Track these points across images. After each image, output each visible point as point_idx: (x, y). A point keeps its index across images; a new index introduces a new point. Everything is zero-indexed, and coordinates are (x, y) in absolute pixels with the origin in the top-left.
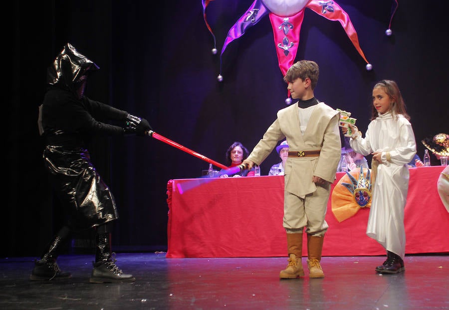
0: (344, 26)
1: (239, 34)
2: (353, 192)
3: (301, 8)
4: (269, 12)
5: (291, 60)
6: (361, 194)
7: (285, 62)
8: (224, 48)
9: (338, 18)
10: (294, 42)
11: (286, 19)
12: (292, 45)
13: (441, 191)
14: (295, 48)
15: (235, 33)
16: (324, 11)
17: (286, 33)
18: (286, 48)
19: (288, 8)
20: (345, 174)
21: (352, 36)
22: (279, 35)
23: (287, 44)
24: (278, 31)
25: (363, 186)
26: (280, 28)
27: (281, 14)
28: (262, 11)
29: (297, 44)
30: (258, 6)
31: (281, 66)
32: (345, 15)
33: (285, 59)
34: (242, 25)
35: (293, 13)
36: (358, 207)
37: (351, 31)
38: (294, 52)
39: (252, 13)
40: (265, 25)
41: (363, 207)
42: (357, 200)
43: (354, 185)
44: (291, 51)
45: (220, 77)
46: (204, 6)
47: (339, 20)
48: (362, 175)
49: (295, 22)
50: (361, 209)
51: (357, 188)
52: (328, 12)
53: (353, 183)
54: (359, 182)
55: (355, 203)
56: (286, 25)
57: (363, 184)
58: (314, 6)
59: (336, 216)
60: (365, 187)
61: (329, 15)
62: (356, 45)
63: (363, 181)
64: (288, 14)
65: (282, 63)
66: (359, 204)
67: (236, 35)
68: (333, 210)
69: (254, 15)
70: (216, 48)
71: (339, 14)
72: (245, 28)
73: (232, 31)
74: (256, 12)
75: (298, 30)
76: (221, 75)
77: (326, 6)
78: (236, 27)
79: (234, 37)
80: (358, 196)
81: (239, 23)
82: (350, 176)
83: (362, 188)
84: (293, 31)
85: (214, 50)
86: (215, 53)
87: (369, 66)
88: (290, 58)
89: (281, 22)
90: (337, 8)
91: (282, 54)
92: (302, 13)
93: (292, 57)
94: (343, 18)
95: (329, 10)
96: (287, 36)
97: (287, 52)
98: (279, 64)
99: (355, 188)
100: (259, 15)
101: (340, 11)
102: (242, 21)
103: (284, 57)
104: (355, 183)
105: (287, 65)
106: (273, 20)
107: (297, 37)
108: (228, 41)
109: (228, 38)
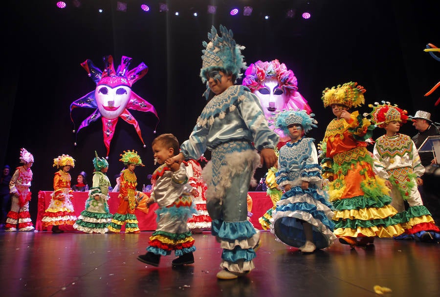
0: (136, 127)
1: (87, 125)
3: (117, 116)
4: (102, 116)
5: (110, 139)
9: (133, 123)
11: (110, 121)
15: (84, 124)
18: (108, 133)
19: (111, 116)
23: (108, 132)
28: (99, 115)
30: (97, 113)
34: (89, 120)
37: (138, 130)
40: (100, 122)
45: (75, 144)
46: (71, 110)
47: (134, 124)
49: (113, 122)
56: (109, 123)
58: (123, 117)
62: (140, 136)
64: (111, 118)
67: (85, 125)
71: (134, 122)
73: (83, 123)
75: (115, 126)
79: (84, 126)
81: (88, 119)
87: (145, 145)
89: (107, 121)
90: (133, 119)
91: (106, 136)
94: (135, 123)
97: (108, 135)
100: (97, 117)
105: (108, 142)
106: (104, 120)
107: (114, 130)
108: (81, 127)
109: (81, 126)
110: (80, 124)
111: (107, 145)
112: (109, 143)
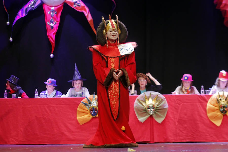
0: (86, 15)
1: (24, 15)
2: (89, 108)
3: (62, 2)
4: (42, 3)
6: (94, 109)
7: (51, 33)
8: (15, 22)
10: (57, 22)
11: (53, 8)
12: (56, 24)
13: (135, 108)
14: (58, 25)
15: (21, 14)
16: (75, 5)
17: (52, 16)
18: (52, 25)
19: (54, 2)
20: (85, 98)
21: (90, 21)
22: (48, 17)
23: (52, 22)
24: (47, 15)
25: (95, 105)
26: (49, 13)
27: (50, 5)
28: (39, 2)
29: (58, 23)
31: (49, 35)
32: (87, 9)
33: (51, 31)
34: (26, 9)
35: (57, 5)
36: (91, 117)
37: (90, 18)
38: (56, 27)
39: (33, 2)
40: (40, 10)
41: (94, 116)
42: (91, 113)
43: (89, 105)
44: (55, 27)
45: (11, 39)
47: (83, 11)
48: (94, 99)
49: (57, 10)
50: (93, 118)
51: (92, 106)
52: (77, 7)
53: (89, 103)
54: (93, 102)
55: (90, 114)
56: (53, 11)
57: (94, 104)
58: (69, 2)
59: (79, 121)
60: (96, 106)
61: (78, 8)
63: (95, 102)
64: (54, 5)
65: (49, 33)
66: (92, 115)
67: (22, 14)
68: (78, 118)
69: (34, 4)
70: (9, 22)
72: (28, 11)
73: (20, 12)
74: (35, 3)
75: (59, 15)
76: (12, 38)
77: (76, 3)
78: (22, 10)
79: (21, 16)
80: (92, 111)
81: (25, 8)
82: (88, 99)
83: (94, 106)
84: (57, 16)
85: (8, 23)
86: (8, 24)
88: (54, 31)
89: (50, 9)
90: (82, 4)
91: (49, 28)
92: (62, 6)
93: (55, 30)
94: (85, 10)
95: (78, 5)
96: (53, 18)
97: (52, 27)
98: (47, 34)
99: (90, 106)
100: (37, 4)
101: (84, 7)
102: (27, 7)
103: (50, 30)
104: (90, 103)
105: (52, 35)
106: (46, 8)
107: (59, 19)
108: (17, 18)
109: (17, 16)
110: (16, 13)
111: (51, 40)
112: (53, 37)
